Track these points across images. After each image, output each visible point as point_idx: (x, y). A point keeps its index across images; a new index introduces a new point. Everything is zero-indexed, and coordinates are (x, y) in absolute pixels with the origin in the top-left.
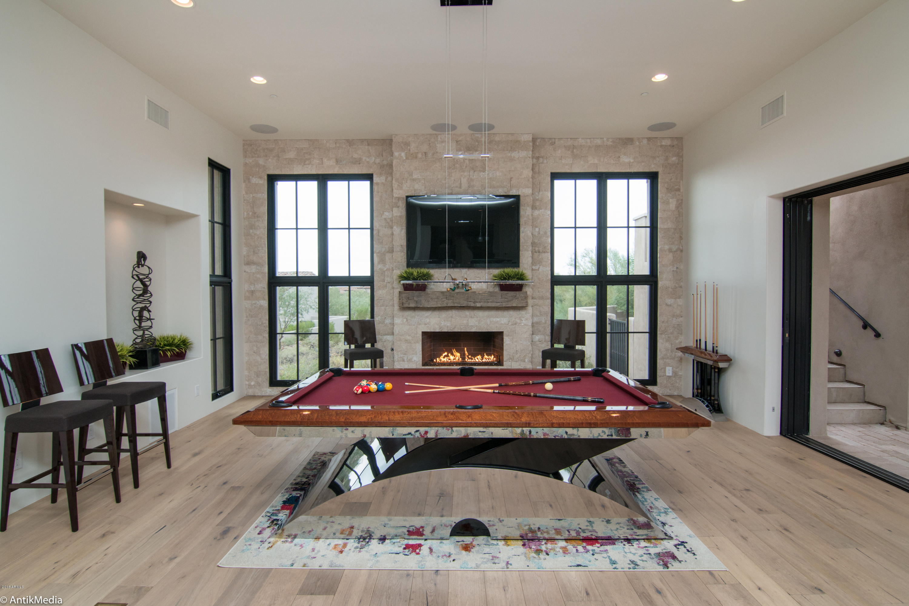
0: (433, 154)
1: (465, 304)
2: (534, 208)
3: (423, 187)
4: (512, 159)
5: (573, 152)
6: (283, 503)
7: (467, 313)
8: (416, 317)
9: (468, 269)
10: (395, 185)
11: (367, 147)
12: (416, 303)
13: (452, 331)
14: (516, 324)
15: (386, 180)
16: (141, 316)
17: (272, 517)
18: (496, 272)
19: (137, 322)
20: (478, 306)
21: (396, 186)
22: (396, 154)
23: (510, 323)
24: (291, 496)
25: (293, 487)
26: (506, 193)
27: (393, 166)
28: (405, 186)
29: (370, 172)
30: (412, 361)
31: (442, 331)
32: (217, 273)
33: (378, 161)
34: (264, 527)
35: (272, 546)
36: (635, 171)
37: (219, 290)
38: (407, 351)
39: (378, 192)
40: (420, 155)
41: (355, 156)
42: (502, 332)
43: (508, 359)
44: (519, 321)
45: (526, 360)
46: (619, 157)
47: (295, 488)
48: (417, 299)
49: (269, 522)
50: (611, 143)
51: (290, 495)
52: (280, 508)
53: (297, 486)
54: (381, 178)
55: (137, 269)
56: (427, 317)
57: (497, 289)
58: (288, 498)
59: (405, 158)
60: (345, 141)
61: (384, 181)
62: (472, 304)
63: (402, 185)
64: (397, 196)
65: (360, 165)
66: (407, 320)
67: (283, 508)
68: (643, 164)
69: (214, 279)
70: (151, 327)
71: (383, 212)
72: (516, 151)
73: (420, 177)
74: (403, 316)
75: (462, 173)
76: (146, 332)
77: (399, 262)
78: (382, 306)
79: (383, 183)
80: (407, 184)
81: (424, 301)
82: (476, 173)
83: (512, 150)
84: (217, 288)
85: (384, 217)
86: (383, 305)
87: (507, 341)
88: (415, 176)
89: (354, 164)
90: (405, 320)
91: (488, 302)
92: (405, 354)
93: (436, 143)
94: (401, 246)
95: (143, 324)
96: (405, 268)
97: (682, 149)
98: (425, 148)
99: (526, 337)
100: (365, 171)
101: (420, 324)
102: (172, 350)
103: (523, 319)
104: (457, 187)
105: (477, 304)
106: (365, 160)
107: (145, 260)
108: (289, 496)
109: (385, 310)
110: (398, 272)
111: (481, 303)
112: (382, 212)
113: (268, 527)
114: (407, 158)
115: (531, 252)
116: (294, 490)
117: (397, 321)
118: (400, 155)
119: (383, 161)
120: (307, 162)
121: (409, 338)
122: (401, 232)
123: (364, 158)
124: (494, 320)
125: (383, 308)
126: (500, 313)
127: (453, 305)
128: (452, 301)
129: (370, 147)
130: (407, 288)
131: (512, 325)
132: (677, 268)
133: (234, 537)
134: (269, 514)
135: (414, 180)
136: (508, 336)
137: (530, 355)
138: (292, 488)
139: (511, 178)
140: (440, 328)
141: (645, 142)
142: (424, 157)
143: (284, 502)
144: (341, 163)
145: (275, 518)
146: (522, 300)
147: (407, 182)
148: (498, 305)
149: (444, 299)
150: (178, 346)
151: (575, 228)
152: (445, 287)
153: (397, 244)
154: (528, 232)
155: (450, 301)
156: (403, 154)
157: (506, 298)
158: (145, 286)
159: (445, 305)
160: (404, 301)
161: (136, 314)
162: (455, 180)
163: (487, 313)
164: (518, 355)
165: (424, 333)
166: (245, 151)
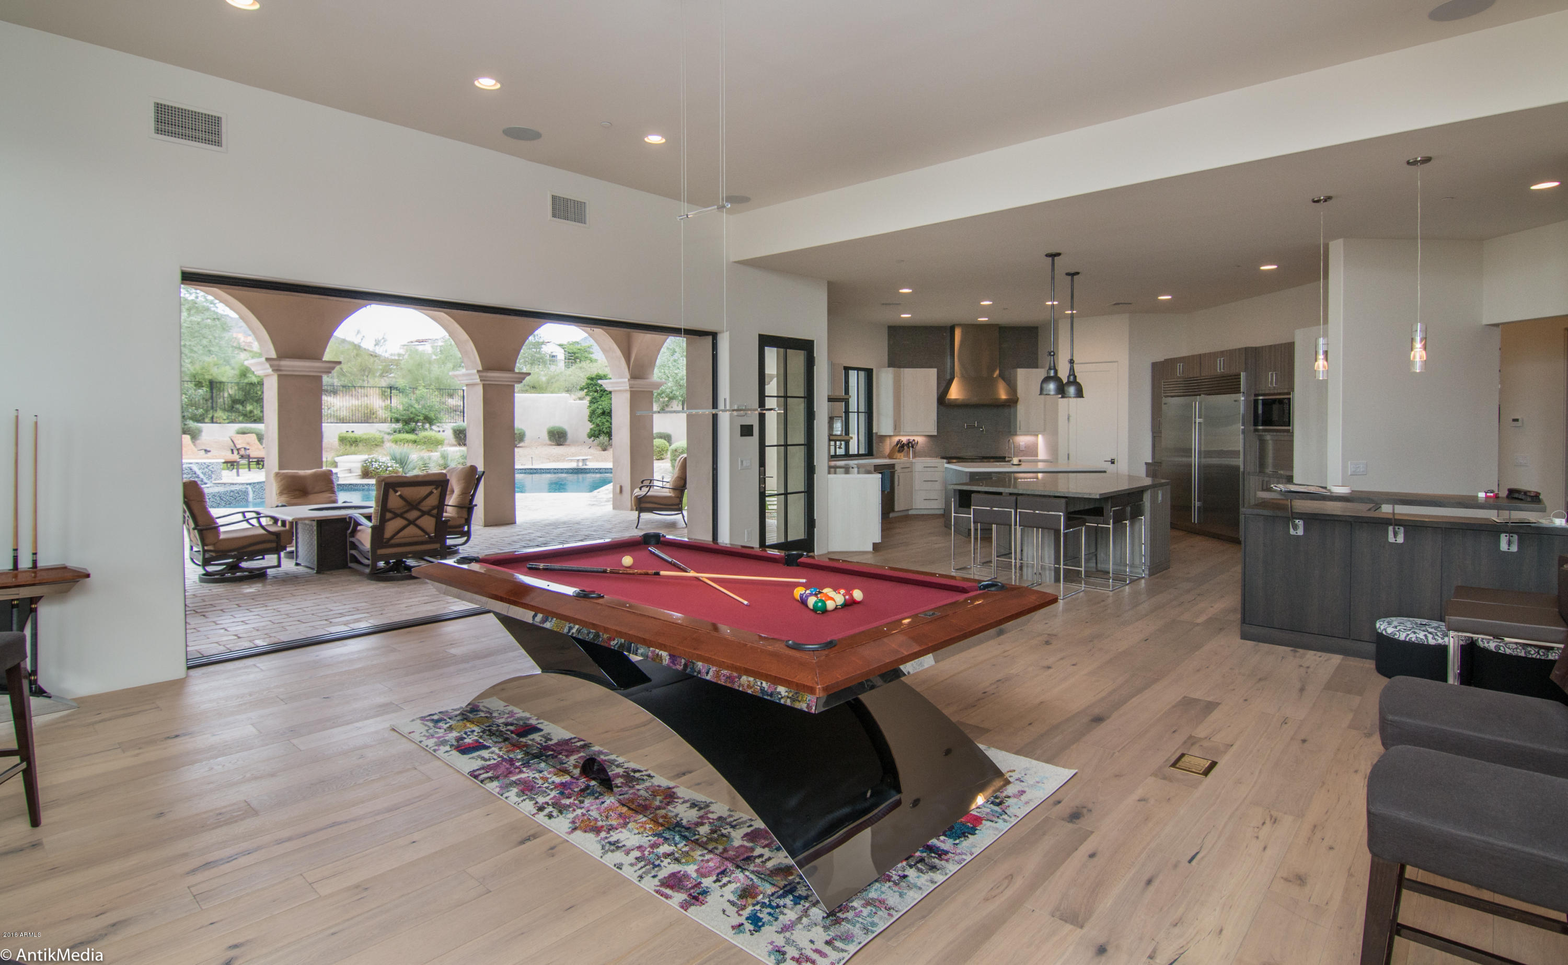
6: (977, 832)
17: (1000, 810)
24: (957, 841)
25: (943, 863)
34: (1015, 800)
35: (1008, 772)
47: (941, 860)
49: (1006, 804)
51: (957, 844)
52: (984, 822)
53: (936, 861)
58: (963, 839)
67: (978, 820)
108: (962, 841)
113: (1009, 797)
116: (946, 853)
133: (1060, 804)
134: (1005, 817)
138: (947, 860)
143: (973, 831)
145: (996, 808)
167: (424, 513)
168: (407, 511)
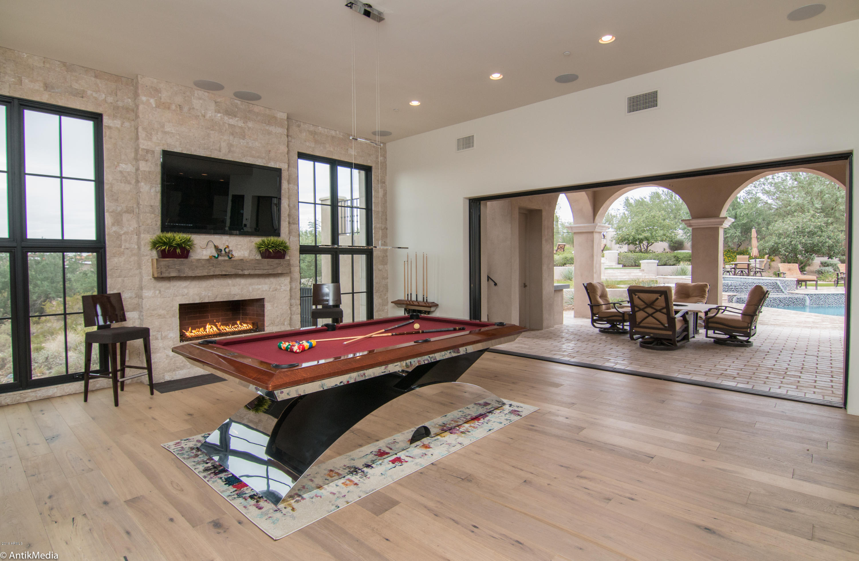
0: (190, 109)
1: (233, 271)
2: (288, 181)
3: (178, 143)
4: (270, 133)
5: (314, 137)
7: (230, 281)
8: (172, 288)
9: (230, 236)
10: (142, 134)
11: (93, 79)
12: (177, 272)
13: (214, 301)
14: (276, 290)
15: (122, 126)
18: (258, 240)
20: (246, 273)
21: (144, 135)
22: (143, 99)
23: (271, 290)
26: (265, 164)
27: (139, 111)
28: (156, 138)
29: (98, 111)
30: (168, 339)
31: (203, 302)
33: (110, 99)
36: (358, 163)
38: (160, 328)
39: (111, 138)
40: (173, 107)
41: (76, 86)
42: (263, 299)
43: (270, 324)
44: (279, 288)
45: (286, 323)
46: (347, 149)
48: (179, 268)
50: (342, 137)
54: (115, 121)
56: (185, 287)
57: (259, 257)
59: (154, 106)
60: (58, 63)
61: (119, 126)
62: (240, 272)
63: (151, 135)
64: (144, 147)
65: (84, 99)
66: (160, 292)
68: (363, 158)
71: (118, 163)
72: (272, 126)
73: (173, 131)
74: (155, 288)
75: (222, 137)
77: (148, 225)
78: (119, 278)
79: (117, 128)
80: (158, 136)
81: (188, 269)
82: (236, 139)
83: (269, 124)
85: (119, 169)
86: (120, 276)
87: (268, 307)
88: (167, 129)
89: (74, 96)
90: (158, 292)
91: (256, 270)
92: (158, 331)
93: (192, 98)
94: (151, 206)
96: (158, 233)
97: (386, 152)
98: (179, 99)
99: (285, 302)
100: (90, 108)
101: (177, 296)
103: (282, 285)
104: (216, 150)
105: (245, 271)
106: (92, 94)
109: (123, 281)
110: (149, 237)
111: (249, 271)
112: (116, 163)
114: (157, 106)
115: (287, 223)
117: (147, 293)
118: (148, 100)
119: (117, 101)
121: (162, 312)
122: (150, 190)
123: (89, 92)
124: (256, 287)
125: (120, 279)
126: (262, 280)
127: (221, 274)
128: (219, 269)
129: (98, 81)
131: (273, 291)
132: (385, 242)
135: (165, 133)
136: (269, 302)
137: (289, 318)
139: (270, 151)
140: (200, 299)
142: (179, 109)
144: (53, 91)
146: (286, 267)
147: (157, 134)
148: (265, 272)
149: (210, 267)
151: (315, 203)
152: (205, 254)
153: (146, 204)
154: (285, 204)
155: (217, 269)
156: (152, 101)
157: (272, 266)
159: (212, 273)
160: (164, 270)
162: (214, 142)
163: (249, 281)
164: (279, 319)
165: (181, 305)
167: (657, 311)
168: (645, 308)
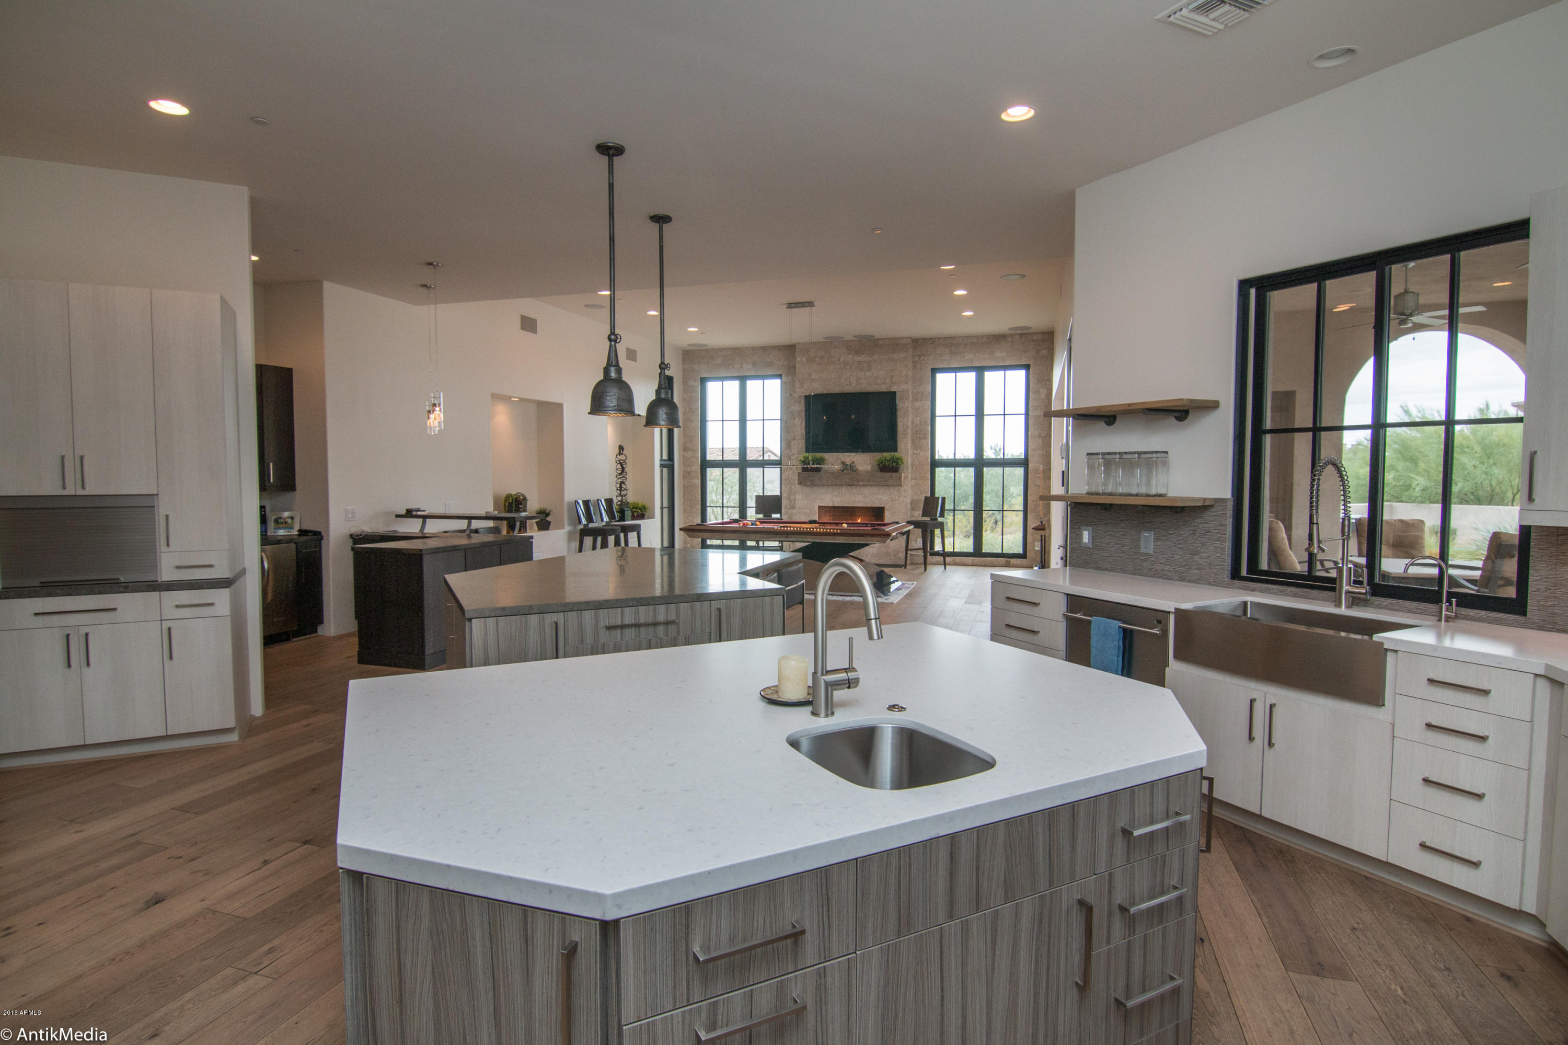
1: (852, 481)
2: (915, 399)
3: (817, 387)
4: (893, 360)
5: (951, 350)
7: (854, 490)
8: (813, 494)
9: (856, 453)
10: (798, 385)
11: (777, 352)
12: (811, 481)
13: (842, 506)
14: (895, 500)
15: (792, 380)
16: (621, 487)
18: (878, 456)
19: (619, 491)
20: (862, 483)
21: (798, 386)
22: (799, 359)
23: (890, 499)
26: (888, 389)
27: (797, 368)
28: (806, 385)
29: (781, 372)
31: (834, 505)
32: (664, 458)
33: (786, 363)
36: (1012, 362)
37: (665, 470)
39: (787, 388)
40: (817, 360)
41: (768, 360)
42: (884, 507)
44: (897, 497)
46: (995, 352)
48: (813, 478)
50: (987, 340)
54: (788, 378)
55: (618, 456)
56: (823, 494)
57: (876, 470)
59: (805, 362)
60: (759, 348)
61: (790, 380)
62: (857, 482)
63: (803, 384)
64: (799, 393)
65: (772, 368)
66: (807, 495)
68: (1018, 357)
69: (663, 462)
70: (626, 495)
73: (817, 378)
74: (803, 492)
75: (851, 373)
76: (624, 498)
77: (799, 449)
79: (789, 383)
81: (819, 479)
82: (863, 372)
83: (895, 352)
84: (664, 469)
85: (790, 410)
86: (788, 484)
87: (887, 514)
88: (813, 377)
89: (766, 367)
90: (805, 496)
91: (870, 480)
93: (831, 349)
94: (801, 435)
95: (622, 493)
96: (804, 453)
97: (1052, 343)
98: (821, 354)
99: (904, 512)
100: (776, 371)
101: (816, 500)
102: (637, 512)
103: (900, 495)
104: (847, 385)
105: (861, 481)
107: (623, 450)
109: (791, 488)
110: (799, 456)
111: (865, 481)
112: (789, 406)
114: (807, 362)
115: (910, 439)
117: (798, 494)
118: (801, 360)
119: (789, 364)
120: (730, 366)
121: (807, 511)
122: (801, 424)
123: (775, 362)
124: (877, 497)
125: (789, 486)
126: (882, 491)
127: (843, 482)
129: (779, 353)
130: (804, 469)
131: (892, 500)
132: (1047, 452)
135: (812, 381)
136: (888, 510)
139: (893, 376)
140: (832, 502)
141: (1018, 337)
142: (820, 361)
144: (756, 367)
146: (898, 479)
147: (807, 383)
148: (877, 482)
149: (835, 478)
150: (641, 509)
151: (955, 416)
152: (837, 467)
153: (799, 433)
154: (907, 422)
155: (840, 479)
156: (804, 359)
157: (884, 477)
158: (623, 469)
159: (836, 482)
160: (803, 480)
161: (618, 486)
162: (845, 379)
163: (871, 491)
165: (819, 507)
166: (683, 359)
